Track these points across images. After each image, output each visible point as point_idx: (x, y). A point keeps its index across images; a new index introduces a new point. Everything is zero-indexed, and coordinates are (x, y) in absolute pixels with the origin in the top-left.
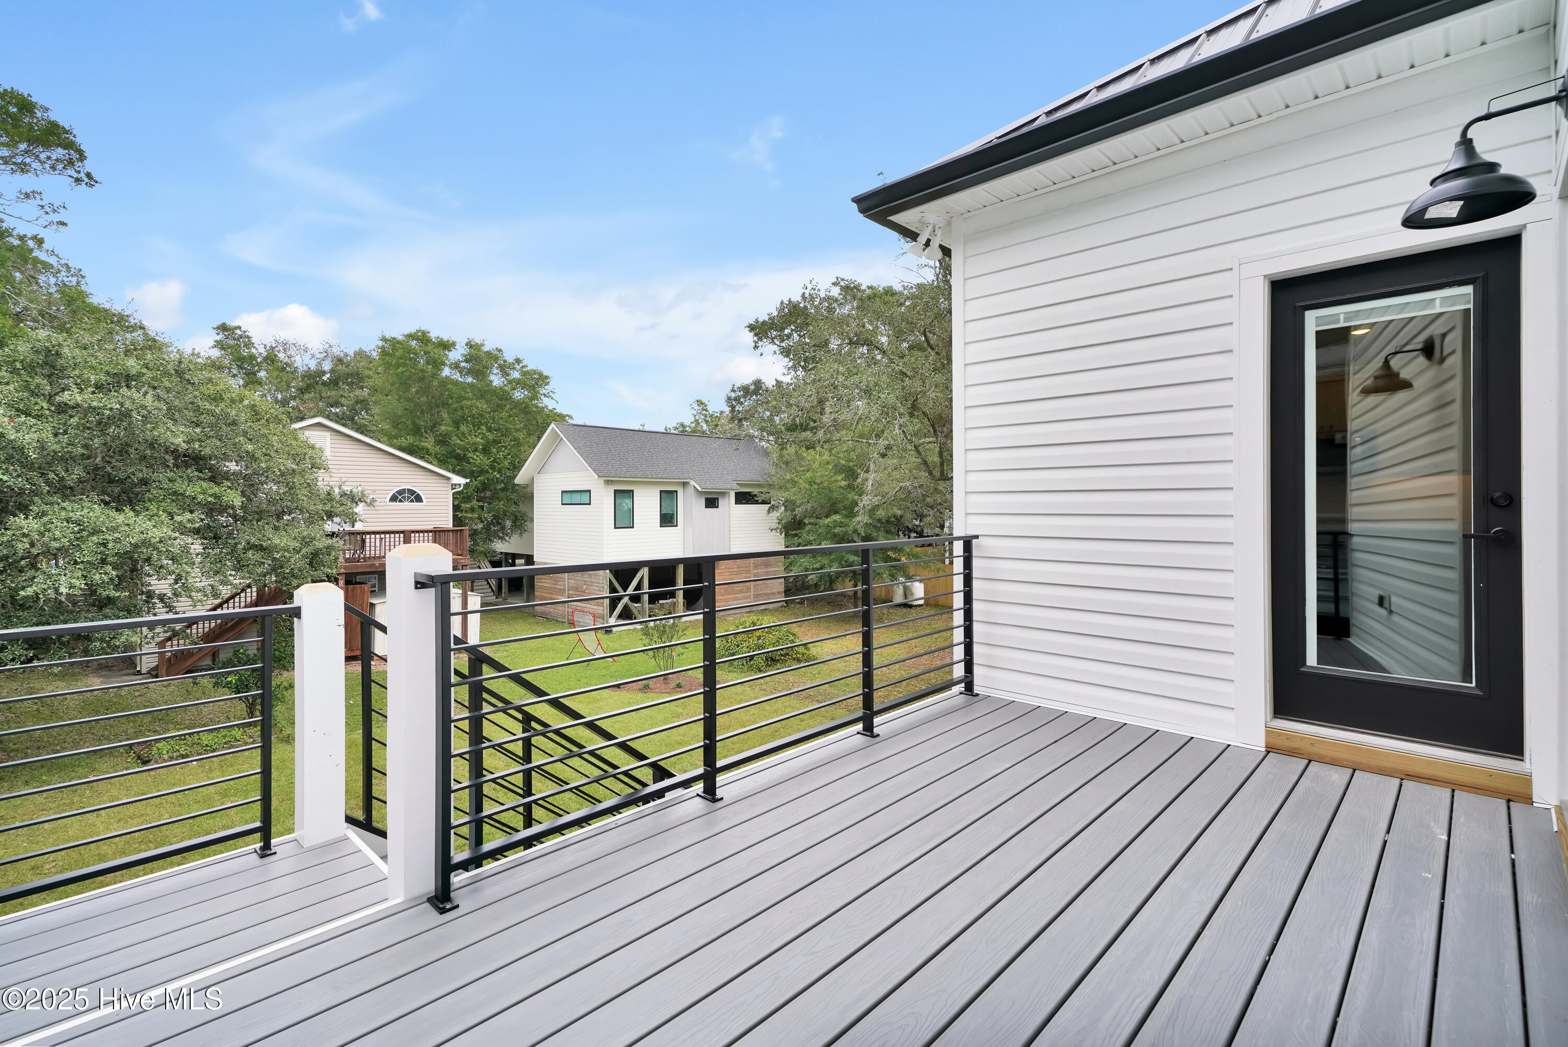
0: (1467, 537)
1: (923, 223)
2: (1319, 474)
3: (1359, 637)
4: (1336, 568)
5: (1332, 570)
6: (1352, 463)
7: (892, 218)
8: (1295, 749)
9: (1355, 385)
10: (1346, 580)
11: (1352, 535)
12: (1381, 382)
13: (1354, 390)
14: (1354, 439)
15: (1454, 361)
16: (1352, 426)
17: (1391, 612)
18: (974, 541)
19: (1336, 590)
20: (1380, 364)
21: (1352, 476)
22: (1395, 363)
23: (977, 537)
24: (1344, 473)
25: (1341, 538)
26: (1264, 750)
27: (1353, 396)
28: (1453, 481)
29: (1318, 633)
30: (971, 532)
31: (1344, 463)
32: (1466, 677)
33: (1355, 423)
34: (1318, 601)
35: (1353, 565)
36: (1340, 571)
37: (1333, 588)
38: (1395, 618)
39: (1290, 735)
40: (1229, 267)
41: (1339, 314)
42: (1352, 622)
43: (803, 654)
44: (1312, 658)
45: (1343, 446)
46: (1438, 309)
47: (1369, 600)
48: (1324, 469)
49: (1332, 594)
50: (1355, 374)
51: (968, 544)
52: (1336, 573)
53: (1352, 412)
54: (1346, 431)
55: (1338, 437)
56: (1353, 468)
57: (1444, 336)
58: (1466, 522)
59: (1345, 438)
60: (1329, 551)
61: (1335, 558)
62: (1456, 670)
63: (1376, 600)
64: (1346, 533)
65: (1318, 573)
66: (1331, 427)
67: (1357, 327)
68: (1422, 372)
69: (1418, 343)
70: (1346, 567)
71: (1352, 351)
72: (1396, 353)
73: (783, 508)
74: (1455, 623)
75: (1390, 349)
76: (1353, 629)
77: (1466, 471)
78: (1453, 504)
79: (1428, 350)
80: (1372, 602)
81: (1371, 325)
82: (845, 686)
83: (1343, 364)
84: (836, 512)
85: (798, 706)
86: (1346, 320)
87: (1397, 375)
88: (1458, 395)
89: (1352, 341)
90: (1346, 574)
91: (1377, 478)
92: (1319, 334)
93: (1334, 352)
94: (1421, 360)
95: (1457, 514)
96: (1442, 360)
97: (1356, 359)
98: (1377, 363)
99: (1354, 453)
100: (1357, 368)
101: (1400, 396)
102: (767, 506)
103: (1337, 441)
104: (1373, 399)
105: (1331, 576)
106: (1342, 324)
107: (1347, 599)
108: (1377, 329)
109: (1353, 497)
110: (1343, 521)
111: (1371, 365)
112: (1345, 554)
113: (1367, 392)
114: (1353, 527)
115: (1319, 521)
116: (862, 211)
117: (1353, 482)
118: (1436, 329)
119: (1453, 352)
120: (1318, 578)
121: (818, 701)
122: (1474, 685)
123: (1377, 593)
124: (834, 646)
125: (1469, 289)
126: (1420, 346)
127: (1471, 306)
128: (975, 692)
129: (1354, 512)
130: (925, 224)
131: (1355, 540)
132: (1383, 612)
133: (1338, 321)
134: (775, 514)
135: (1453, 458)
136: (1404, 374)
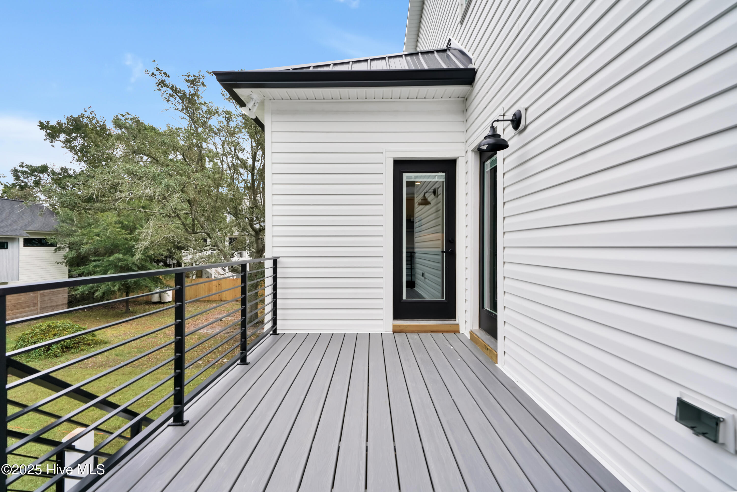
0: (443, 252)
1: (250, 98)
2: (407, 232)
3: (417, 287)
4: (411, 264)
5: (410, 265)
6: (416, 228)
7: (236, 90)
8: (402, 330)
9: (417, 201)
10: (414, 268)
11: (416, 253)
12: (423, 201)
13: (416, 203)
14: (416, 220)
15: (440, 197)
16: (416, 215)
17: (425, 278)
18: (278, 260)
19: (411, 272)
20: (423, 195)
21: (416, 233)
22: (427, 195)
23: (279, 257)
24: (413, 231)
25: (413, 254)
26: (392, 332)
27: (416, 205)
28: (440, 235)
29: (406, 287)
30: (275, 255)
31: (413, 228)
32: (443, 297)
33: (417, 214)
34: (406, 276)
35: (416, 263)
36: (413, 265)
37: (410, 271)
38: (426, 280)
39: (400, 326)
40: (382, 152)
41: (412, 176)
42: (415, 282)
43: (92, 340)
44: (404, 298)
45: (413, 222)
46: (437, 180)
47: (419, 274)
48: (408, 230)
49: (410, 273)
50: (417, 197)
51: (275, 262)
52: (411, 266)
53: (416, 210)
54: (414, 217)
55: (412, 219)
56: (416, 230)
57: (438, 188)
58: (443, 248)
59: (414, 219)
60: (409, 258)
61: (411, 261)
62: (440, 295)
63: (421, 274)
64: (414, 252)
65: (406, 266)
66: (410, 215)
67: (417, 182)
68: (433, 199)
69: (432, 190)
70: (414, 264)
71: (416, 190)
72: (427, 192)
73: (68, 249)
74: (440, 280)
75: (425, 191)
76: (416, 285)
77: (443, 232)
78: (440, 242)
79: (434, 192)
80: (420, 275)
81: (421, 182)
82: (128, 354)
83: (413, 194)
84: (118, 252)
85: (95, 372)
86: (414, 178)
87: (427, 199)
88: (441, 208)
89: (416, 186)
90: (414, 266)
91: (422, 233)
92: (407, 182)
93: (411, 188)
94: (433, 195)
95: (440, 246)
96: (438, 196)
97: (417, 192)
98: (422, 195)
99: (416, 225)
100: (417, 195)
101: (428, 207)
102: (54, 248)
103: (412, 220)
104: (421, 207)
105: (410, 267)
106: (413, 180)
107: (414, 275)
108: (422, 183)
109: (416, 240)
110: (413, 248)
111: (420, 195)
112: (414, 260)
113: (420, 204)
114: (416, 250)
115: (407, 248)
116: (219, 80)
117: (416, 235)
118: (436, 186)
119: (440, 194)
120: (406, 268)
121: (110, 367)
122: (445, 299)
123: (422, 272)
124: (115, 332)
125: (444, 174)
126: (432, 191)
127: (444, 180)
128: (277, 333)
129: (416, 245)
130: (251, 99)
131: (416, 254)
132: (423, 278)
133: (412, 179)
134: (62, 254)
135: (440, 227)
136: (429, 199)
